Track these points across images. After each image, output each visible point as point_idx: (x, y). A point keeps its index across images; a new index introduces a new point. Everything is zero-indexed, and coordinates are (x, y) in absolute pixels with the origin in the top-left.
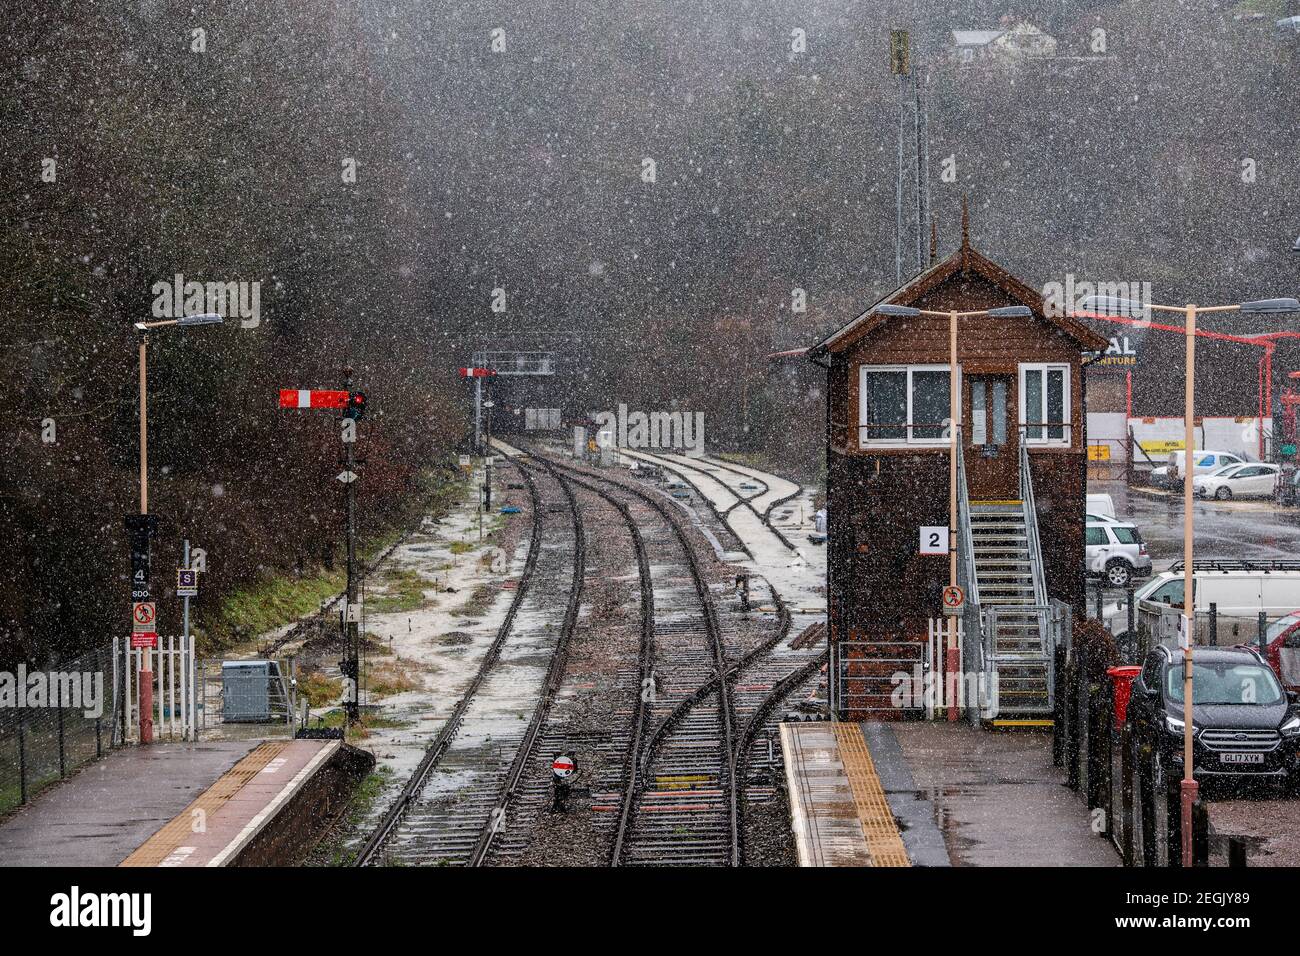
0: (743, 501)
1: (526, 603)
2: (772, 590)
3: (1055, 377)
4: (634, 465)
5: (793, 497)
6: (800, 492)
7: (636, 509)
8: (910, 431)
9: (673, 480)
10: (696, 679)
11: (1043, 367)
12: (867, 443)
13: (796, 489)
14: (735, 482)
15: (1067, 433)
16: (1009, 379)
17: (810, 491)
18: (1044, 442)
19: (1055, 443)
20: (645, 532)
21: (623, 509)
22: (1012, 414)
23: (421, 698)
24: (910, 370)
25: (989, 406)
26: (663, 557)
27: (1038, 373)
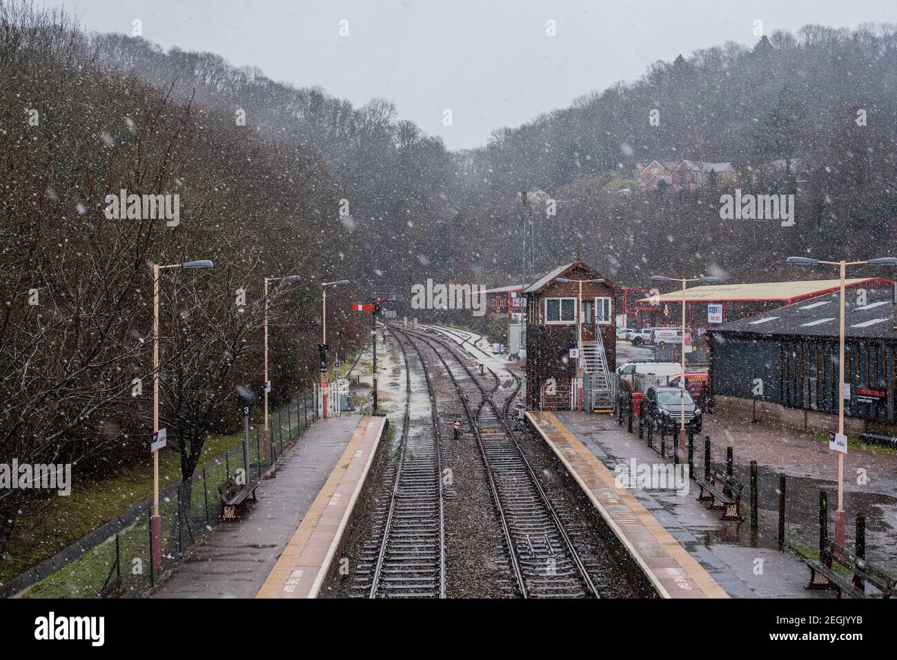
0: (465, 341)
1: (411, 373)
2: (489, 369)
3: (606, 301)
4: (425, 329)
5: (480, 339)
6: (481, 338)
7: (432, 343)
8: (561, 318)
9: (439, 334)
10: (479, 399)
11: (603, 298)
12: (547, 322)
13: (480, 337)
14: (460, 334)
15: (610, 319)
16: (592, 302)
17: (484, 338)
18: (603, 322)
19: (606, 323)
20: (438, 350)
21: (428, 343)
22: (593, 312)
23: (393, 403)
24: (561, 299)
25: (585, 310)
26: (449, 358)
27: (601, 300)
